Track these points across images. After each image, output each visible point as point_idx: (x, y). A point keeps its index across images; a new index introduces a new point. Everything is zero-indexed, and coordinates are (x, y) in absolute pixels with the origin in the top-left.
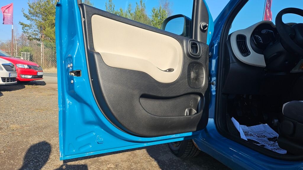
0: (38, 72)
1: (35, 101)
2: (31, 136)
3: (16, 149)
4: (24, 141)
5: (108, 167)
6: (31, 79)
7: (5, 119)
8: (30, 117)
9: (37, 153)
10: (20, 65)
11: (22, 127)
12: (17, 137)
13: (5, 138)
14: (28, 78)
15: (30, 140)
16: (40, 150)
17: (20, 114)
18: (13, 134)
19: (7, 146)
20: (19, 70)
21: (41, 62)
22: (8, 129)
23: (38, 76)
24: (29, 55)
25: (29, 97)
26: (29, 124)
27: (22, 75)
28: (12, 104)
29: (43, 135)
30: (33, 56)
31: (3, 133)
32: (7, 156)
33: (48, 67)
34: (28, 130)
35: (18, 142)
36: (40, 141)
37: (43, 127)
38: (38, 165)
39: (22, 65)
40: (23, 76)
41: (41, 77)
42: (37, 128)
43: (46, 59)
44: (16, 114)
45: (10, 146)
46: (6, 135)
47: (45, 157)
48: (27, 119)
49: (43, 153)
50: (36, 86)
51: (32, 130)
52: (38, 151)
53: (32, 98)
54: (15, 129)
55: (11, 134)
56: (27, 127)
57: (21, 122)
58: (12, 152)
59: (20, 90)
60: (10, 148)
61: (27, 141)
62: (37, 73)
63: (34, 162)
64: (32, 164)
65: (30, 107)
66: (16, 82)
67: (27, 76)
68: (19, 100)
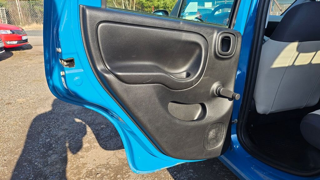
0: (23, 37)
1: (29, 72)
2: (37, 108)
3: (29, 119)
4: (34, 112)
5: (101, 128)
6: (17, 45)
7: (10, 94)
8: (31, 90)
9: (46, 121)
10: (3, 31)
11: (27, 100)
12: (27, 109)
13: (17, 111)
14: (14, 44)
15: (38, 111)
16: (48, 119)
17: (21, 87)
18: (22, 107)
19: (21, 118)
20: (3, 37)
21: (20, 18)
22: (17, 103)
23: (23, 41)
24: (5, 11)
25: (22, 67)
26: (32, 97)
27: (7, 41)
28: (9, 78)
29: (47, 106)
30: (9, 11)
31: (14, 107)
32: (25, 126)
33: (29, 24)
34: (34, 103)
35: (29, 114)
36: (46, 111)
37: (45, 98)
38: (50, 130)
39: (4, 31)
40: (8, 43)
41: (26, 41)
42: (40, 100)
43: (24, 15)
44: (17, 87)
45: (24, 118)
46: (17, 109)
47: (54, 124)
48: (29, 92)
49: (51, 121)
50: (23, 51)
51: (36, 102)
52: (47, 120)
53: (25, 68)
54: (22, 103)
55: (21, 108)
56: (32, 100)
57: (25, 96)
58: (27, 122)
59: (9, 58)
60: (24, 120)
61: (36, 113)
62: (21, 37)
63: (46, 128)
64: (45, 130)
65: (26, 78)
66: (4, 51)
67: (12, 42)
68: (14, 71)
